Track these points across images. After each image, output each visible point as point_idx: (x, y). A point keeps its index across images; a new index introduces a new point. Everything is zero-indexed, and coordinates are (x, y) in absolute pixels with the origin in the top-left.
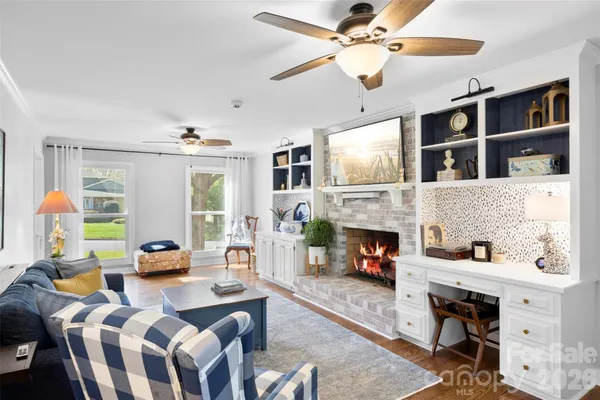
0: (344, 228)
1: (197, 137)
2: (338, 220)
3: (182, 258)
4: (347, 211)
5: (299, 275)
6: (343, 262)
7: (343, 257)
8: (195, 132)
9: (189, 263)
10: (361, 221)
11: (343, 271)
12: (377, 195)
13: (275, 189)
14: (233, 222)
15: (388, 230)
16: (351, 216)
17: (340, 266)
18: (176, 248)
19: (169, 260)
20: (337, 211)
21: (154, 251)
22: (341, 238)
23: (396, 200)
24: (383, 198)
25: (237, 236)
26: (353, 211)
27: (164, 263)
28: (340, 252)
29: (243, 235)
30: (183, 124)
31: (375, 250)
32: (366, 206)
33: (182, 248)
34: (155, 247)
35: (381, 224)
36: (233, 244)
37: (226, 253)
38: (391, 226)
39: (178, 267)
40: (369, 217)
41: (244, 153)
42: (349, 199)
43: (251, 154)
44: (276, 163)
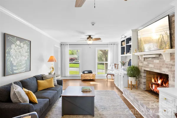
0: (145, 70)
1: (92, 38)
2: (142, 67)
3: (93, 76)
4: (145, 63)
5: (125, 87)
6: (144, 85)
7: (144, 82)
8: (91, 37)
9: (95, 78)
10: (151, 68)
11: (144, 88)
12: (158, 56)
13: (122, 54)
14: (110, 66)
15: (163, 73)
16: (147, 65)
17: (143, 86)
18: (92, 73)
19: (89, 76)
20: (142, 63)
21: (85, 73)
22: (143, 74)
23: (166, 58)
24: (160, 57)
25: (111, 70)
26: (148, 63)
27: (88, 77)
28: (143, 80)
29: (113, 70)
30: (87, 34)
31: (158, 81)
32: (153, 61)
33: (93, 73)
34: (85, 72)
35: (160, 69)
36: (109, 73)
37: (107, 76)
38: (164, 71)
39: (92, 79)
40: (154, 66)
41: (115, 43)
42: (146, 58)
43: (117, 42)
44: (122, 45)
